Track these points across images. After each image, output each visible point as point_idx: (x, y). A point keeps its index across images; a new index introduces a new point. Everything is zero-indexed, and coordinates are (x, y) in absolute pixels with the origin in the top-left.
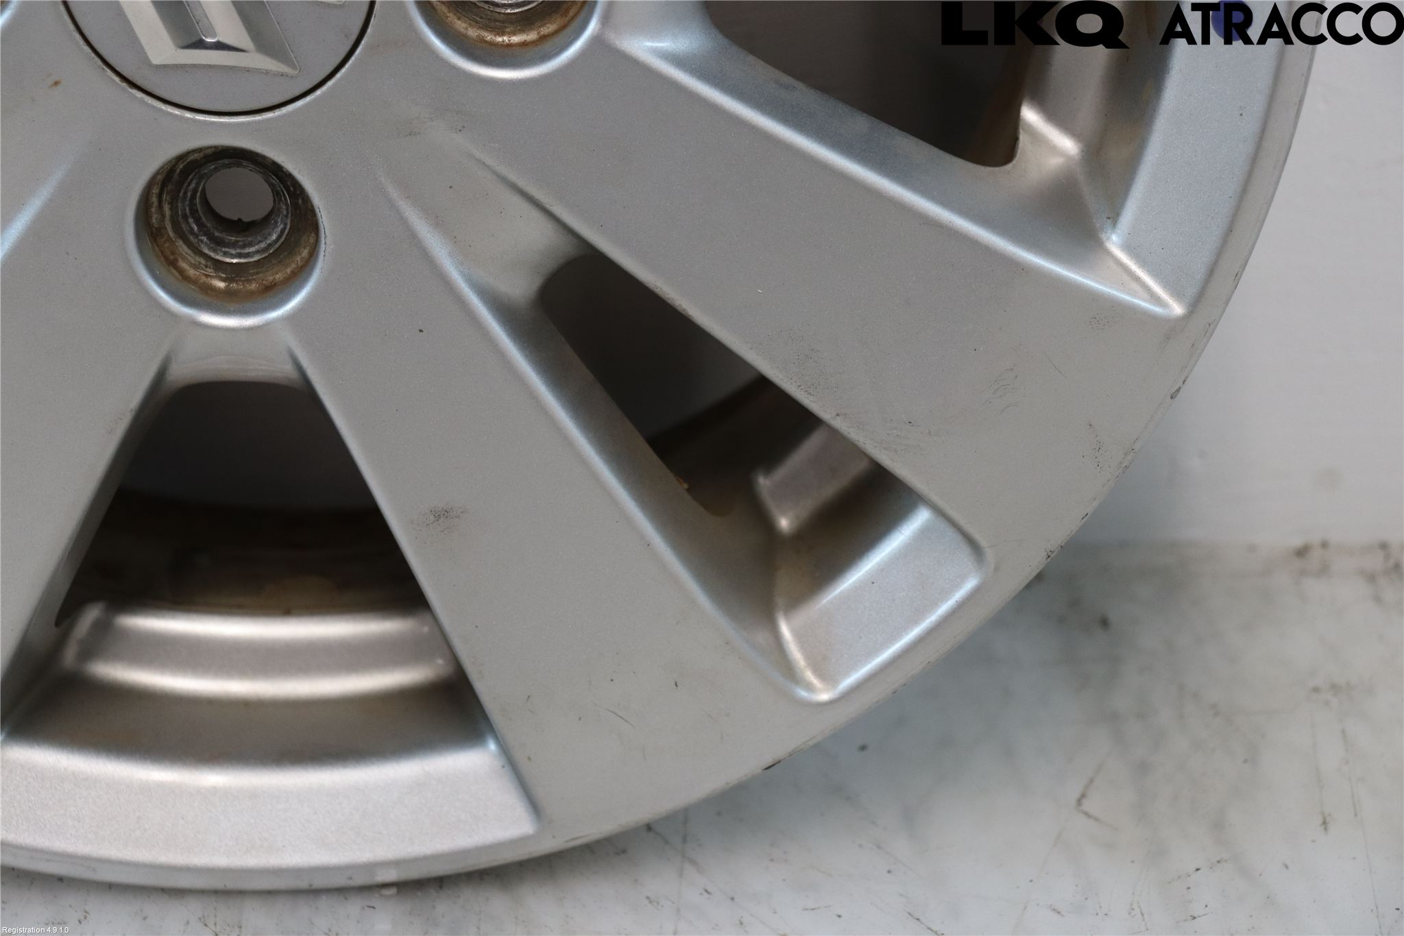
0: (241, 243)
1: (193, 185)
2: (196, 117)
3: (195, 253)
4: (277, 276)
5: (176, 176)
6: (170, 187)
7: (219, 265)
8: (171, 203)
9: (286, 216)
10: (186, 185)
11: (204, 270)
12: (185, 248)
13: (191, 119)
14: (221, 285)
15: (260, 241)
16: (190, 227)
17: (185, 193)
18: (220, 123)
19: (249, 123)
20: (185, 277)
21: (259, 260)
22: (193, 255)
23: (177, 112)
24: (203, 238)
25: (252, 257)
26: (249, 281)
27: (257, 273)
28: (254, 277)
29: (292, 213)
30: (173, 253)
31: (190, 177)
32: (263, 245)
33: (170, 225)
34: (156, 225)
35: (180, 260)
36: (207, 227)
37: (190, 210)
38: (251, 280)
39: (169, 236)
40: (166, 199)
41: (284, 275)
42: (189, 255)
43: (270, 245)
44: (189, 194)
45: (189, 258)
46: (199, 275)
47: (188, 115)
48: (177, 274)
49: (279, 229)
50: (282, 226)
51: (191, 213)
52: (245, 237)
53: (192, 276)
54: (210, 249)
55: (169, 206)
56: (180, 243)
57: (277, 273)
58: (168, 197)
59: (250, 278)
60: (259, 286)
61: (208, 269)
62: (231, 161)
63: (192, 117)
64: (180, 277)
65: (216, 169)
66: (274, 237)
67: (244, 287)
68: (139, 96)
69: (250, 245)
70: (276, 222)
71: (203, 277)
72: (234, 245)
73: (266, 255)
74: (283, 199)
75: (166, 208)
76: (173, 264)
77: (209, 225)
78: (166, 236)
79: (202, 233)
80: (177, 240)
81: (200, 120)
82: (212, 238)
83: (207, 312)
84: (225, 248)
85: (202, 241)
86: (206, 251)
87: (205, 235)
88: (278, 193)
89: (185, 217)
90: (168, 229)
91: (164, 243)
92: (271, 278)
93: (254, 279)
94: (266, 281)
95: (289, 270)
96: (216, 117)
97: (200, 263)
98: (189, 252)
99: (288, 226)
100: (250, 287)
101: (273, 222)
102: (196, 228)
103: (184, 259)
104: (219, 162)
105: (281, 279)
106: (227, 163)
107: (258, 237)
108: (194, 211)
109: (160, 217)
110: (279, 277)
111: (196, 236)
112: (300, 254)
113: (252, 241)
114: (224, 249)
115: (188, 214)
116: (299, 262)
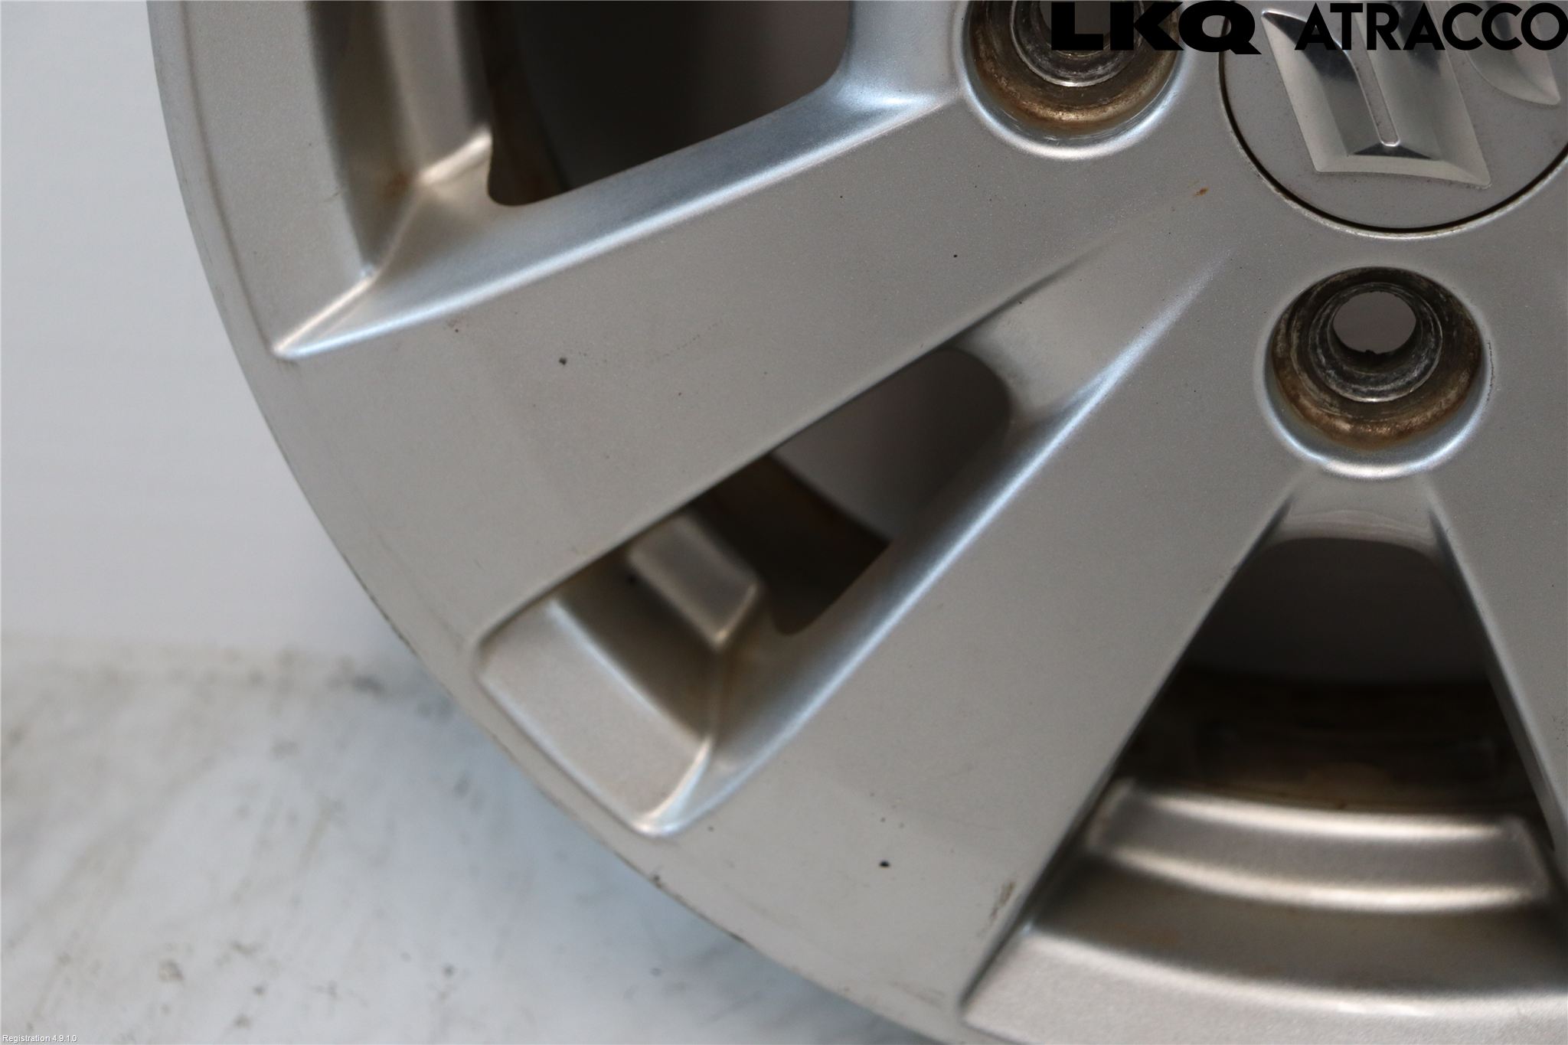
0: (1372, 380)
1: (1328, 311)
2: (1359, 234)
3: (1320, 389)
4: (1414, 420)
5: (1311, 299)
6: (1303, 312)
7: (1345, 404)
8: (1300, 331)
9: (1435, 351)
10: (1321, 310)
11: (1328, 409)
12: (1310, 383)
13: (1351, 235)
14: (1346, 427)
15: (1396, 379)
16: (1319, 359)
17: (1319, 320)
18: (1386, 241)
19: (1420, 241)
20: (1307, 417)
21: (1395, 401)
22: (1318, 392)
23: (1337, 227)
24: (1330, 371)
25: (1387, 396)
26: (1380, 424)
27: (1391, 415)
28: (1386, 420)
29: (1443, 346)
30: (1294, 388)
31: (1328, 302)
32: (1400, 383)
33: (1296, 356)
34: (1280, 356)
35: (1301, 396)
36: (1335, 359)
37: (1320, 339)
38: (1383, 423)
39: (1292, 368)
40: (1295, 327)
41: (1422, 419)
42: (1312, 390)
43: (1409, 384)
44: (1322, 321)
45: (1312, 394)
46: (1322, 415)
47: (1350, 231)
48: (1299, 413)
49: (1423, 365)
50: (1427, 362)
51: (1320, 343)
52: (1377, 372)
53: (1313, 415)
54: (1338, 385)
55: (1298, 334)
56: (1305, 377)
57: (1413, 416)
58: (1298, 323)
59: (1382, 420)
60: (1391, 430)
61: (1332, 408)
62: (1378, 284)
63: (1353, 233)
64: (1302, 417)
65: (1357, 293)
66: (1416, 374)
67: (1373, 430)
68: (1295, 207)
69: (1385, 382)
70: (1420, 357)
71: (1326, 417)
72: (1365, 381)
73: (1404, 394)
74: (1433, 330)
75: (1295, 336)
76: (1294, 400)
77: (1337, 357)
78: (1288, 369)
79: (1330, 366)
80: (1302, 373)
81: (1362, 237)
82: (1340, 373)
83: (1335, 458)
84: (1354, 384)
85: (1329, 375)
86: (1334, 387)
87: (1333, 368)
88: (1426, 323)
89: (1314, 348)
90: (1293, 360)
91: (1286, 376)
92: (1406, 422)
93: (1386, 422)
94: (1400, 424)
95: (1429, 414)
96: (1381, 234)
97: (1324, 401)
98: (1314, 387)
99: (1436, 363)
100: (1380, 432)
101: (1413, 356)
102: (1324, 360)
103: (1306, 394)
104: (1365, 285)
105: (1419, 423)
106: (1372, 286)
107: (1395, 373)
108: (1323, 340)
109: (1285, 345)
110: (1416, 420)
111: (1324, 369)
112: (1445, 394)
113: (1386, 378)
114: (1353, 386)
115: (1317, 343)
116: (1443, 404)
